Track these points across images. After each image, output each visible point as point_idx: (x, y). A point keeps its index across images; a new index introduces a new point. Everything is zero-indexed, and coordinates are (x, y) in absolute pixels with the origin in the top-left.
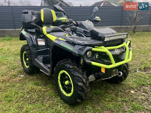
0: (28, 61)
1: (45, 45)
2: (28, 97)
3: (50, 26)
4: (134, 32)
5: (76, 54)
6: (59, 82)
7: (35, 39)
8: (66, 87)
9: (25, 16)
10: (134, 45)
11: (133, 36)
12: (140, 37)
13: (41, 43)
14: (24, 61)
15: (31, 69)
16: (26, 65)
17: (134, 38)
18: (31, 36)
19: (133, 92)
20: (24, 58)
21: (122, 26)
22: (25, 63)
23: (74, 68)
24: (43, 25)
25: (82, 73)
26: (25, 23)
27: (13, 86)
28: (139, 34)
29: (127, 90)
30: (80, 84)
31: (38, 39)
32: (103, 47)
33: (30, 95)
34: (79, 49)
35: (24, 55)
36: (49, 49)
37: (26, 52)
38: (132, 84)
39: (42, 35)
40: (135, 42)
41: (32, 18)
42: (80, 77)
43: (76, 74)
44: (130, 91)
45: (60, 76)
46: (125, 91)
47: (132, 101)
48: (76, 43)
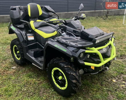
0: (19, 54)
1: (34, 39)
2: (25, 90)
3: (37, 20)
4: (107, 16)
5: (70, 55)
6: (53, 77)
7: (24, 34)
8: (60, 82)
9: (14, 13)
10: (108, 30)
11: (106, 20)
12: (112, 21)
13: (31, 38)
14: (14, 53)
15: (22, 62)
16: (16, 57)
17: (107, 23)
18: (21, 32)
19: (114, 81)
20: (14, 51)
21: (96, 11)
22: (15, 55)
23: (68, 67)
24: (30, 20)
25: (75, 71)
26: (14, 19)
27: (9, 79)
28: (111, 19)
29: (110, 79)
30: (74, 81)
31: (28, 35)
32: (93, 48)
33: (27, 88)
34: (73, 51)
35: (14, 48)
36: (38, 43)
37: (16, 46)
38: (112, 72)
39: (30, 30)
40: (109, 27)
41: (20, 14)
42: (73, 75)
43: (70, 73)
44: (112, 80)
45: (53, 71)
46: (108, 80)
47: (116, 90)
48: (70, 45)
